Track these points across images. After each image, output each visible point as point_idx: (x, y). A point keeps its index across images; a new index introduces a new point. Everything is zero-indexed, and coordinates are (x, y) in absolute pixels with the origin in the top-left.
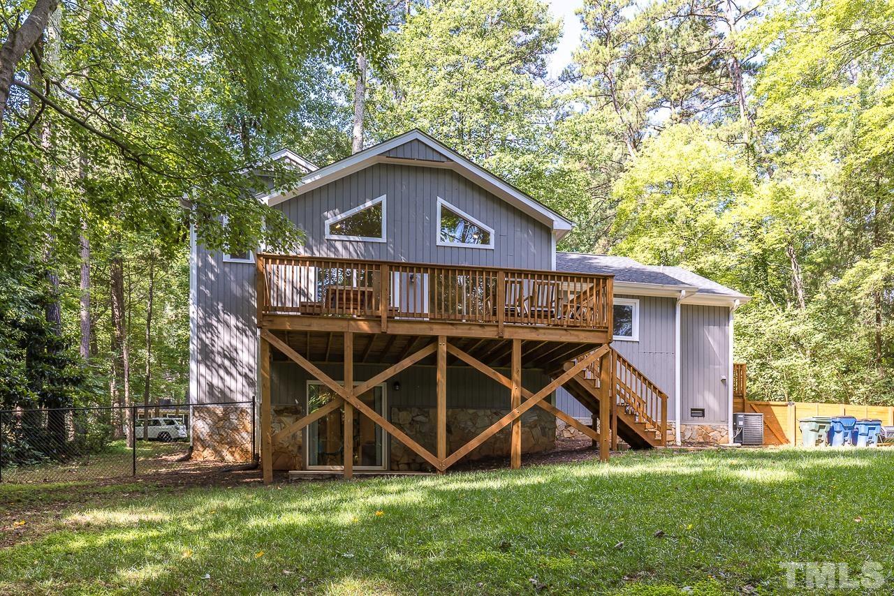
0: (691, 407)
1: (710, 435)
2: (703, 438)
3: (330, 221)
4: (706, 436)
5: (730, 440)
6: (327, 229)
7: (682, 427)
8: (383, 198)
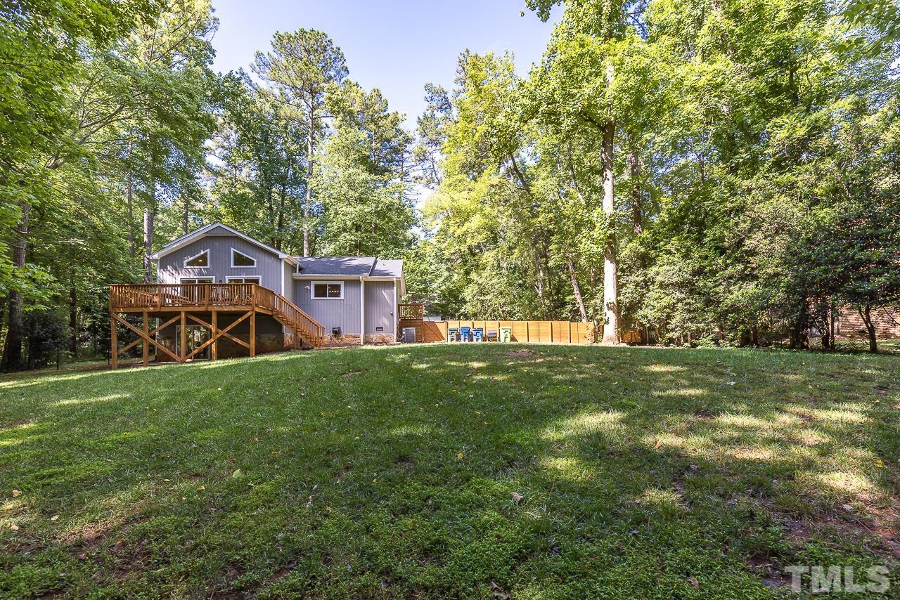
1: (386, 338)
3: (186, 261)
4: (383, 339)
5: (395, 341)
6: (185, 264)
7: (372, 336)
8: (208, 250)
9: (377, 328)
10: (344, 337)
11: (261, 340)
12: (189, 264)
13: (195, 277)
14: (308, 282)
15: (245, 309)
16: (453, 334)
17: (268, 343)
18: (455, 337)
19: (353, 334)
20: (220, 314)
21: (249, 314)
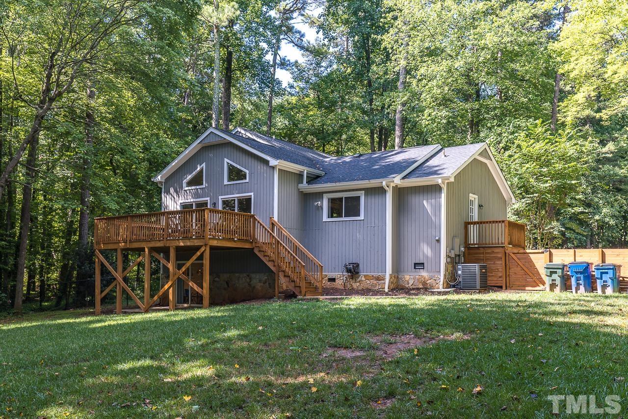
0: (414, 262)
1: (428, 282)
2: (423, 285)
3: (185, 180)
4: (424, 283)
5: (441, 287)
6: (184, 185)
7: (407, 277)
8: (204, 165)
9: (415, 264)
10: (363, 279)
11: (252, 282)
12: (190, 184)
13: (192, 200)
14: (319, 195)
15: (197, 243)
16: (555, 276)
17: (259, 286)
18: (558, 281)
19: (376, 274)
20: (178, 249)
21: (203, 249)
